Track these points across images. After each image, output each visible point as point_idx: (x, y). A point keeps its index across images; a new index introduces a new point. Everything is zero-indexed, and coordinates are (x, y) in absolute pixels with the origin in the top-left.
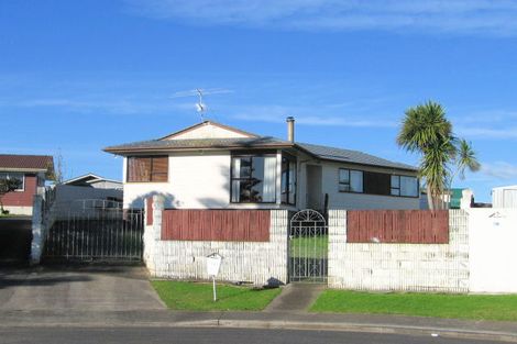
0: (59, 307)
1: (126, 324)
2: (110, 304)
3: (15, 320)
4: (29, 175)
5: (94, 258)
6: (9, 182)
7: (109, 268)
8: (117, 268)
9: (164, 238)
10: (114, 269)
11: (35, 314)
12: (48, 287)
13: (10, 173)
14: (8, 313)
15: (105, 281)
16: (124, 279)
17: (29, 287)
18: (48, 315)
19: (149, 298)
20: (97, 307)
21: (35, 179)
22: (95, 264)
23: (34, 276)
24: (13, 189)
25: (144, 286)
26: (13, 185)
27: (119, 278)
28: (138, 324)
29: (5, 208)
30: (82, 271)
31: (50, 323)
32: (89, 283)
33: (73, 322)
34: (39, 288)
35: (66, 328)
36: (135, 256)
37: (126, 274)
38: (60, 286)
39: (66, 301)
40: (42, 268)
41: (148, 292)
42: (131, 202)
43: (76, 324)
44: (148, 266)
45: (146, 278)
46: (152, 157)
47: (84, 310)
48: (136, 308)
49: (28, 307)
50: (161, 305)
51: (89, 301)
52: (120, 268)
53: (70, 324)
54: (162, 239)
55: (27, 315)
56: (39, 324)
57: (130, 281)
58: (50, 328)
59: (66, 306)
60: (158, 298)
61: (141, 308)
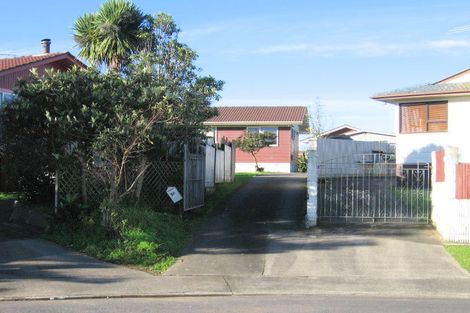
0: (347, 274)
1: (429, 295)
2: (403, 271)
3: (303, 287)
4: (282, 128)
5: (376, 220)
6: (264, 137)
7: (393, 231)
8: (403, 231)
9: (460, 196)
10: (399, 232)
11: (324, 280)
12: (330, 252)
13: (263, 127)
14: (295, 279)
15: (392, 245)
16: (413, 243)
17: (311, 252)
18: (339, 283)
19: (447, 265)
20: (391, 275)
21: (289, 132)
22: (379, 227)
23: (312, 239)
24: (268, 144)
25: (438, 252)
26: (268, 140)
27: (409, 242)
28: (442, 294)
29: (260, 165)
30: (365, 234)
31: (343, 291)
32: (376, 247)
33: (369, 290)
34: (322, 253)
35: (362, 297)
36: (422, 217)
37: (415, 238)
38: (345, 251)
39: (354, 267)
40: (320, 231)
41: (444, 259)
42: (406, 155)
43: (372, 293)
44: (438, 228)
45: (438, 243)
46: (428, 103)
47: (377, 278)
48: (436, 276)
49: (314, 274)
50: (462, 274)
51: (380, 267)
52: (407, 231)
53: (365, 293)
54: (457, 197)
55: (315, 281)
56: (331, 292)
57: (421, 246)
58: (345, 296)
59: (356, 273)
60: (458, 265)
61: (441, 276)
